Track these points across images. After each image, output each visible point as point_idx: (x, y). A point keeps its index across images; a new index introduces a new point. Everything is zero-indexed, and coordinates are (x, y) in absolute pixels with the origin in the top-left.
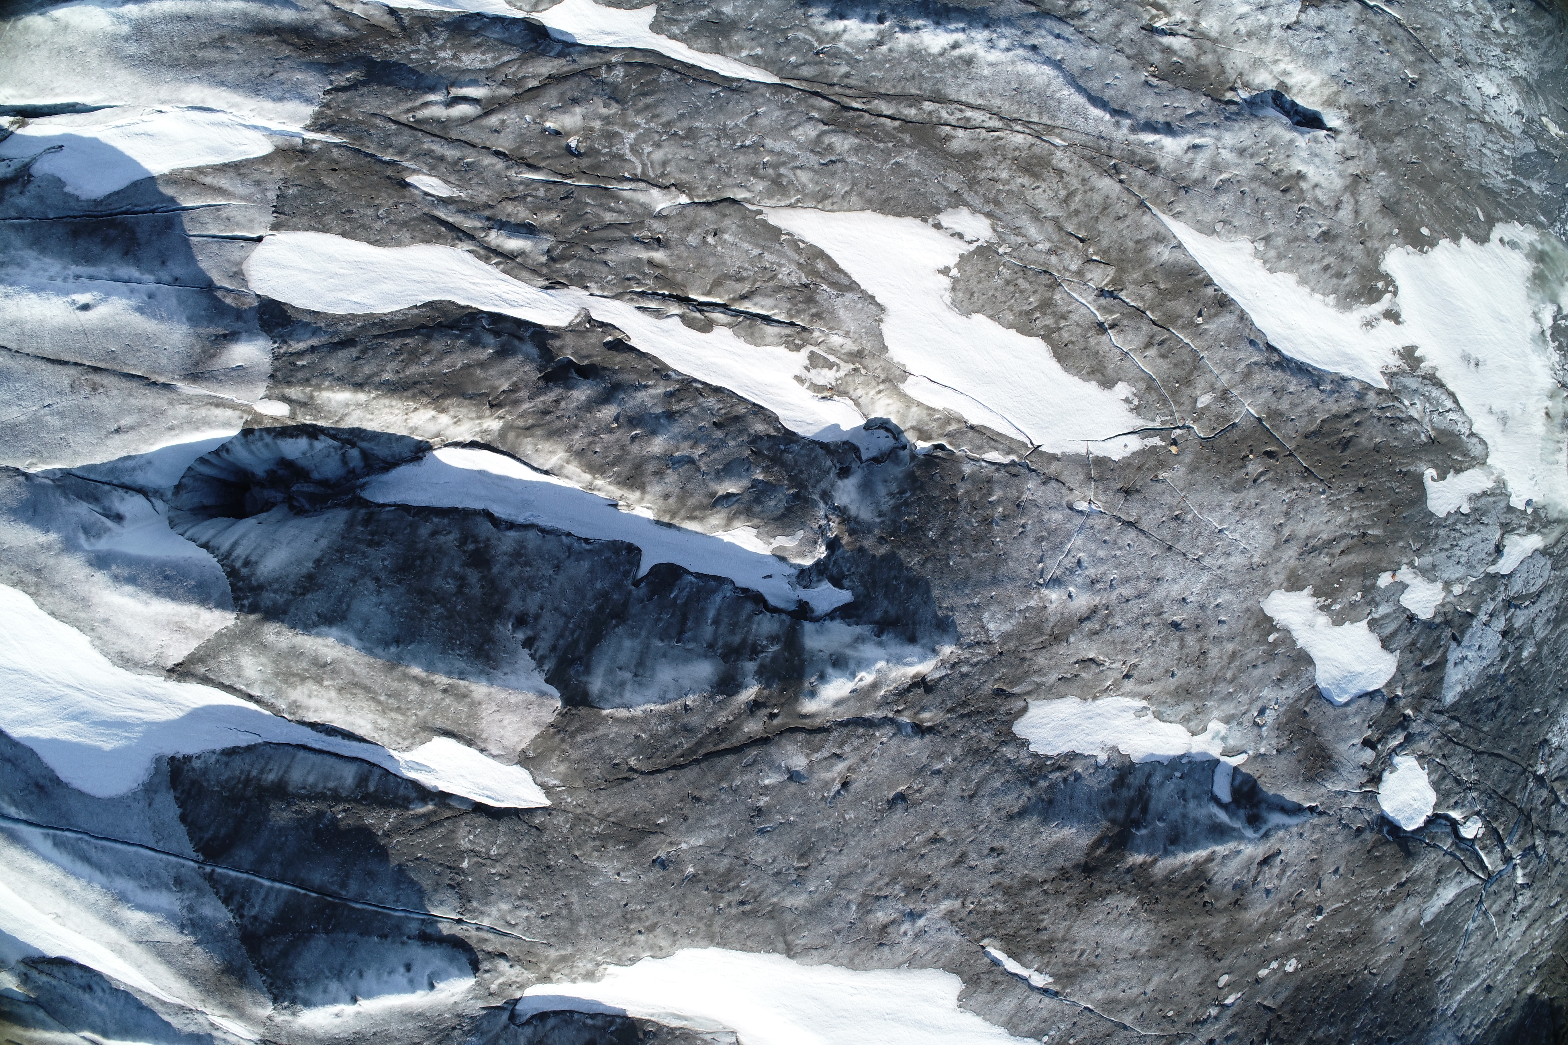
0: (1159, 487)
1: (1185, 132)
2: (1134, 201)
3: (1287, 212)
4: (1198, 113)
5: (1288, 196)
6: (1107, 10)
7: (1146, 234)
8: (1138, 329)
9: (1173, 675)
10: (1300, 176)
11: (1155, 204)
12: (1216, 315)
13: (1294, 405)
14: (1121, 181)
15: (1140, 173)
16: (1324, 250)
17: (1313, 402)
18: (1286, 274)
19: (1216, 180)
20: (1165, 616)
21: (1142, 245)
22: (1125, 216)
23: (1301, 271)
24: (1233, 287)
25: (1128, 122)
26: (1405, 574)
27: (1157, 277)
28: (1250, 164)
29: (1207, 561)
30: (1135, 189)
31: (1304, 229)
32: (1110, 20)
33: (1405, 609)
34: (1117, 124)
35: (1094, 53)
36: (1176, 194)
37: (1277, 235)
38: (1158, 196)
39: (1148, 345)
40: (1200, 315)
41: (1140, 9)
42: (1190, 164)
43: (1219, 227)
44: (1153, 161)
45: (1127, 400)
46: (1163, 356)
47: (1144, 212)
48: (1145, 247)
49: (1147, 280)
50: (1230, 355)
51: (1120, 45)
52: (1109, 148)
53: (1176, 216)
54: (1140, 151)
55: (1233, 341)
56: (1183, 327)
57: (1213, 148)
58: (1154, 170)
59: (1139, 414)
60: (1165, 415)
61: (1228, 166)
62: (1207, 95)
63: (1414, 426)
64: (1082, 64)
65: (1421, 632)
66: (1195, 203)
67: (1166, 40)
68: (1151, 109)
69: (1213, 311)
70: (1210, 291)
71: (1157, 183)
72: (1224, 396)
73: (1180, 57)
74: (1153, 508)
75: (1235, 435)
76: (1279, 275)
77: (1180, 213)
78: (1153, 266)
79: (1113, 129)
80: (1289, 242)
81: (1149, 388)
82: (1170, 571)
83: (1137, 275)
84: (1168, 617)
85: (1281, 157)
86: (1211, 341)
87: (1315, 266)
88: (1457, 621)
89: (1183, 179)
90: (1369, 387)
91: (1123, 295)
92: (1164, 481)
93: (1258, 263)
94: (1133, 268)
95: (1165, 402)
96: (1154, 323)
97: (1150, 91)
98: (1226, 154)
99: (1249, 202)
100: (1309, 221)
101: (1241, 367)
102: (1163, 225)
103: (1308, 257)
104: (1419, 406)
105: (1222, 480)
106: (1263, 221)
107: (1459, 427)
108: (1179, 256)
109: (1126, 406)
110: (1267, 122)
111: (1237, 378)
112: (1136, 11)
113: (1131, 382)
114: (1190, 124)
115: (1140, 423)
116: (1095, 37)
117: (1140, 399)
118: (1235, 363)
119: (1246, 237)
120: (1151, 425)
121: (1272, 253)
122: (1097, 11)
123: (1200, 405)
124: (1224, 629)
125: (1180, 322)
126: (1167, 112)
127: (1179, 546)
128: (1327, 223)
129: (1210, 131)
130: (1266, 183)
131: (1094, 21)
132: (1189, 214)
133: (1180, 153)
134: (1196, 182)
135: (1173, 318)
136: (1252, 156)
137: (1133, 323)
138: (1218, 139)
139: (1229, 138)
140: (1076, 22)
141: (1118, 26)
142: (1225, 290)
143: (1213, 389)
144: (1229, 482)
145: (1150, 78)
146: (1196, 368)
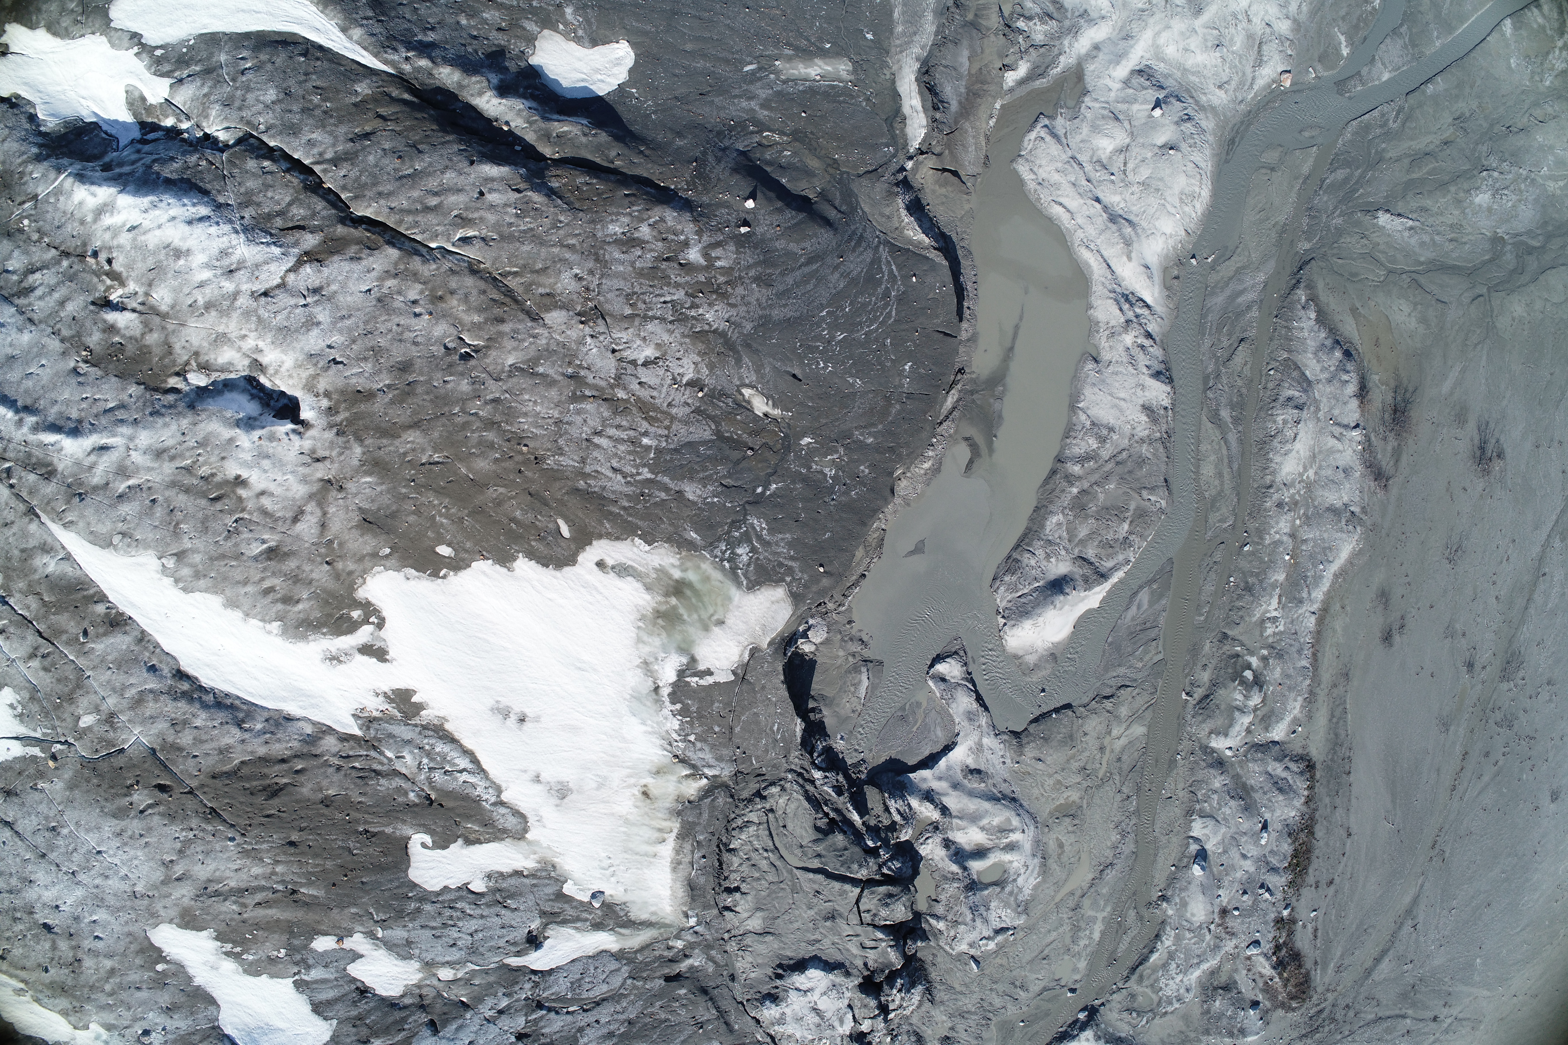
0: (37, 796)
1: (94, 429)
2: (22, 507)
3: (213, 525)
4: (122, 406)
5: (219, 506)
6: (58, 284)
7: (32, 543)
8: (23, 638)
9: (46, 970)
10: (240, 482)
11: (44, 512)
12: (105, 634)
13: (198, 741)
14: (12, 486)
15: (32, 477)
16: (265, 569)
17: (227, 740)
18: (207, 595)
19: (122, 487)
20: (36, 916)
21: (27, 554)
22: (13, 523)
23: (228, 592)
24: (133, 605)
25: (31, 420)
26: (357, 942)
27: (42, 589)
28: (168, 468)
29: (81, 877)
30: (24, 494)
31: (236, 545)
32: (56, 295)
33: (354, 980)
34: (21, 420)
35: (26, 338)
36: (68, 502)
37: (194, 551)
38: (48, 503)
39: (32, 656)
40: (85, 633)
41: (95, 280)
42: (91, 468)
43: (116, 539)
44: (50, 464)
45: (11, 706)
46: (46, 669)
47: (31, 520)
48: (31, 557)
49: (31, 591)
50: (119, 679)
51: (58, 326)
52: (5, 450)
53: (66, 525)
54: (37, 453)
55: (125, 663)
56: (68, 643)
57: (122, 449)
58: (48, 473)
59: (22, 721)
60: (46, 727)
61: (137, 469)
62: (138, 384)
63: (398, 782)
64: (9, 351)
65: (375, 1009)
66: (89, 512)
67: (112, 317)
68: (67, 403)
69: (101, 630)
70: (100, 609)
71: (49, 489)
72: (110, 719)
73: (123, 336)
74: (29, 814)
75: (120, 761)
76: (197, 595)
77: (72, 522)
78: (37, 577)
79: (13, 428)
80: (211, 559)
81: (32, 698)
82: (41, 876)
83: (21, 585)
84: (42, 917)
85: (213, 459)
86: (97, 661)
87: (249, 589)
88: (439, 1007)
89: (81, 484)
90: (330, 730)
91: (11, 601)
92: (42, 791)
93: (168, 581)
94: (19, 577)
95: (47, 714)
96: (40, 634)
97: (73, 381)
98: (136, 457)
99: (159, 512)
100: (246, 535)
101: (131, 693)
102: (51, 534)
103: (239, 577)
104: (409, 758)
105: (103, 803)
106: (176, 533)
107: (479, 791)
108: (67, 568)
109: (10, 711)
110: (204, 416)
111: (125, 703)
112: (90, 281)
113: (17, 689)
114: (104, 421)
115: (22, 730)
116: (35, 317)
117: (24, 707)
118: (124, 688)
119: (151, 552)
120: (33, 734)
121: (186, 572)
122: (48, 285)
123: (82, 724)
124: (100, 945)
125: (64, 637)
126: (84, 405)
127: (52, 856)
128: (277, 537)
129: (125, 430)
130: (187, 490)
131: (41, 298)
132: (81, 524)
133: (80, 455)
134: (95, 488)
135: (59, 632)
136: (172, 458)
137: (19, 632)
138: (131, 439)
139: (145, 438)
140: (22, 301)
141: (62, 303)
142: (122, 608)
143: (97, 710)
144: (109, 807)
145: (81, 364)
146: (79, 686)
